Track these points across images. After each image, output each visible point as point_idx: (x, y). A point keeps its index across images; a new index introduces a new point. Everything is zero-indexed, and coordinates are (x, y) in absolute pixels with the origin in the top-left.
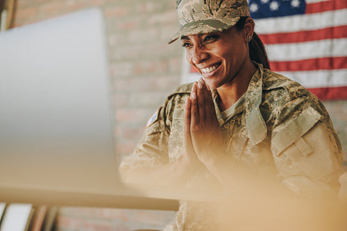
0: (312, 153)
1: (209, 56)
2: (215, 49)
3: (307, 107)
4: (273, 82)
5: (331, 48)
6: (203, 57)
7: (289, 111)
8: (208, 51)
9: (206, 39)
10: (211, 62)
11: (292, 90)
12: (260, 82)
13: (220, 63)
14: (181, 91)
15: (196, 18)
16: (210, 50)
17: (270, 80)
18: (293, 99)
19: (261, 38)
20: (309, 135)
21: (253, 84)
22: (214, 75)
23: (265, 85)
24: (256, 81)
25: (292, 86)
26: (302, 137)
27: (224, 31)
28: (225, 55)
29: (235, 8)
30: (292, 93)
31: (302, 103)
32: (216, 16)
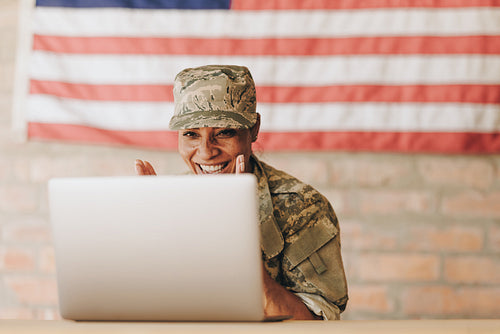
0: (325, 271)
1: (221, 153)
4: (277, 183)
8: (220, 147)
12: (265, 184)
16: (224, 146)
18: (309, 205)
20: (323, 250)
25: (306, 190)
26: (317, 251)
30: (307, 200)
31: (317, 212)
32: (236, 109)
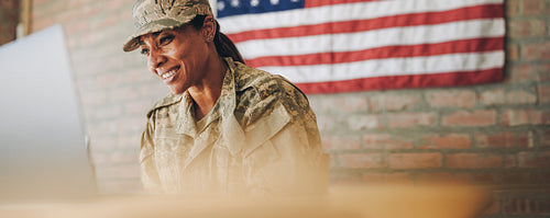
1: (166, 59)
2: (171, 51)
3: (279, 105)
4: (246, 80)
5: (332, 43)
6: (159, 60)
7: (259, 111)
8: (165, 54)
9: (162, 41)
10: (170, 66)
11: (262, 88)
12: (233, 84)
13: (178, 67)
14: (158, 106)
15: (149, 20)
17: (243, 78)
18: (264, 98)
19: (231, 38)
21: (227, 87)
22: (174, 80)
23: (239, 86)
24: (228, 83)
25: (262, 83)
26: (271, 139)
27: (176, 29)
28: (182, 57)
29: (191, 6)
30: (262, 92)
31: (274, 101)
32: (169, 15)
